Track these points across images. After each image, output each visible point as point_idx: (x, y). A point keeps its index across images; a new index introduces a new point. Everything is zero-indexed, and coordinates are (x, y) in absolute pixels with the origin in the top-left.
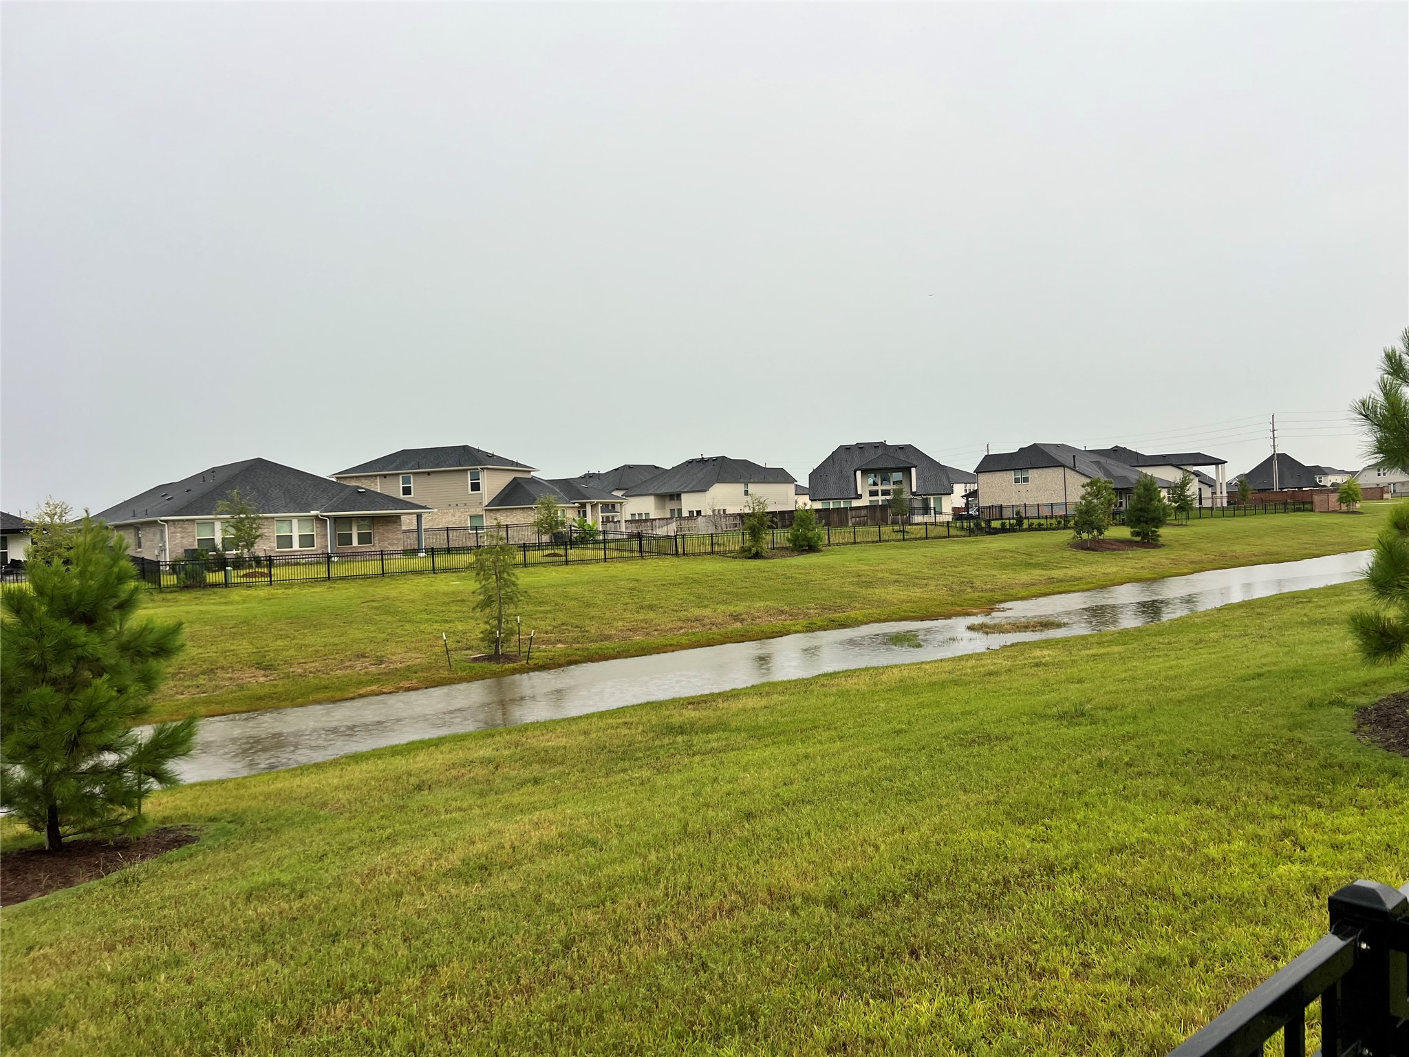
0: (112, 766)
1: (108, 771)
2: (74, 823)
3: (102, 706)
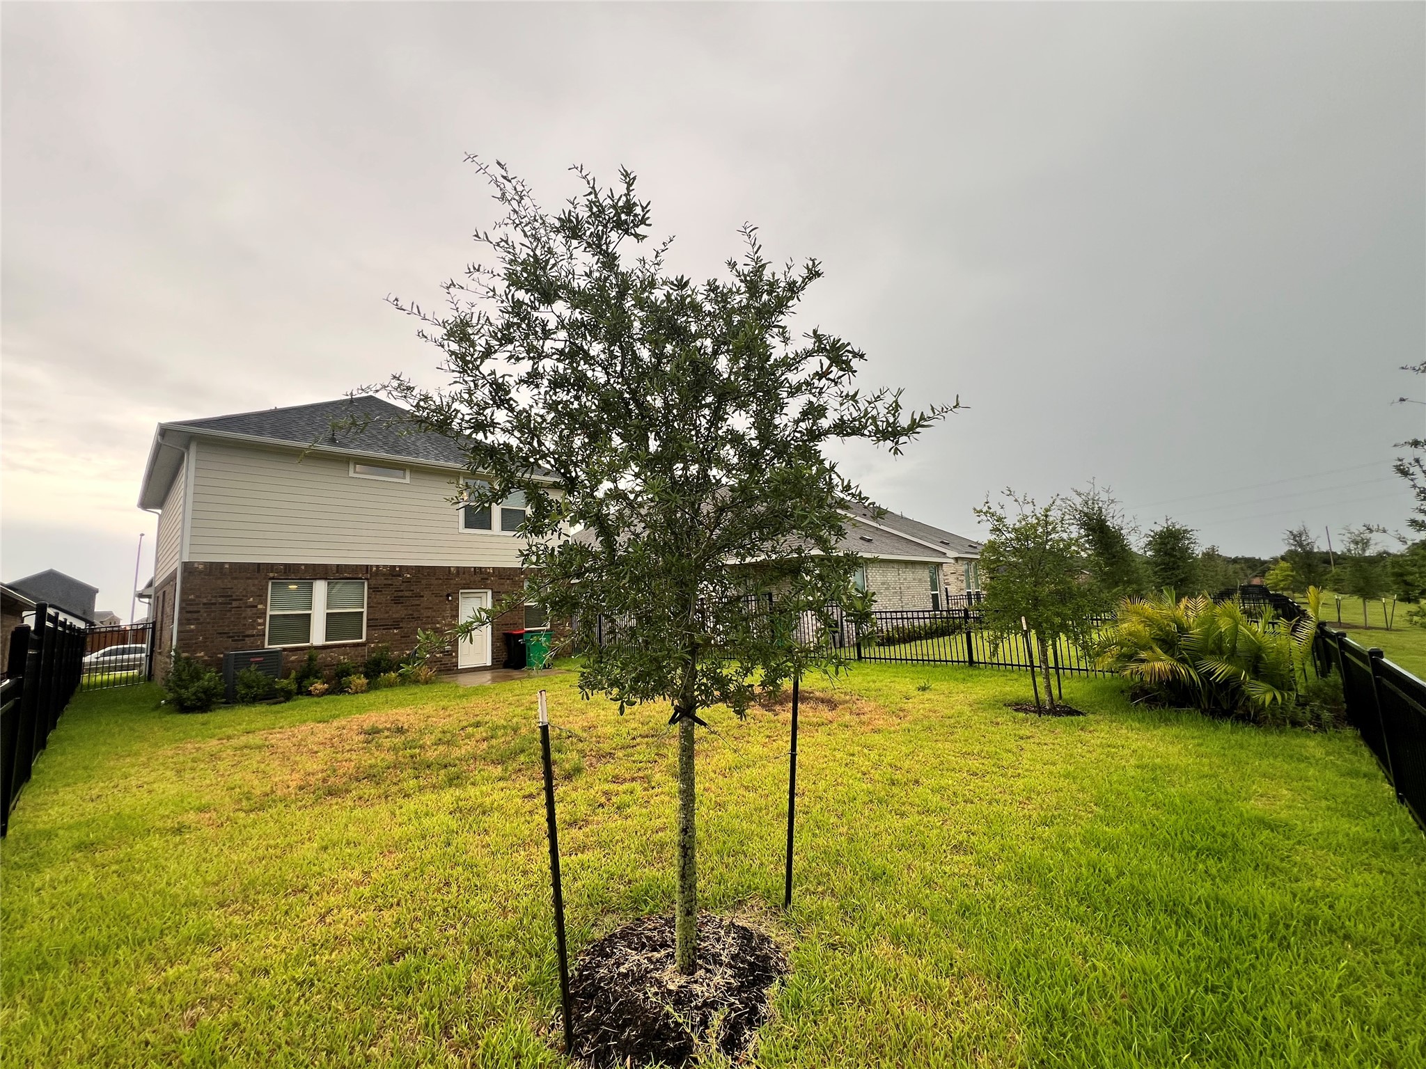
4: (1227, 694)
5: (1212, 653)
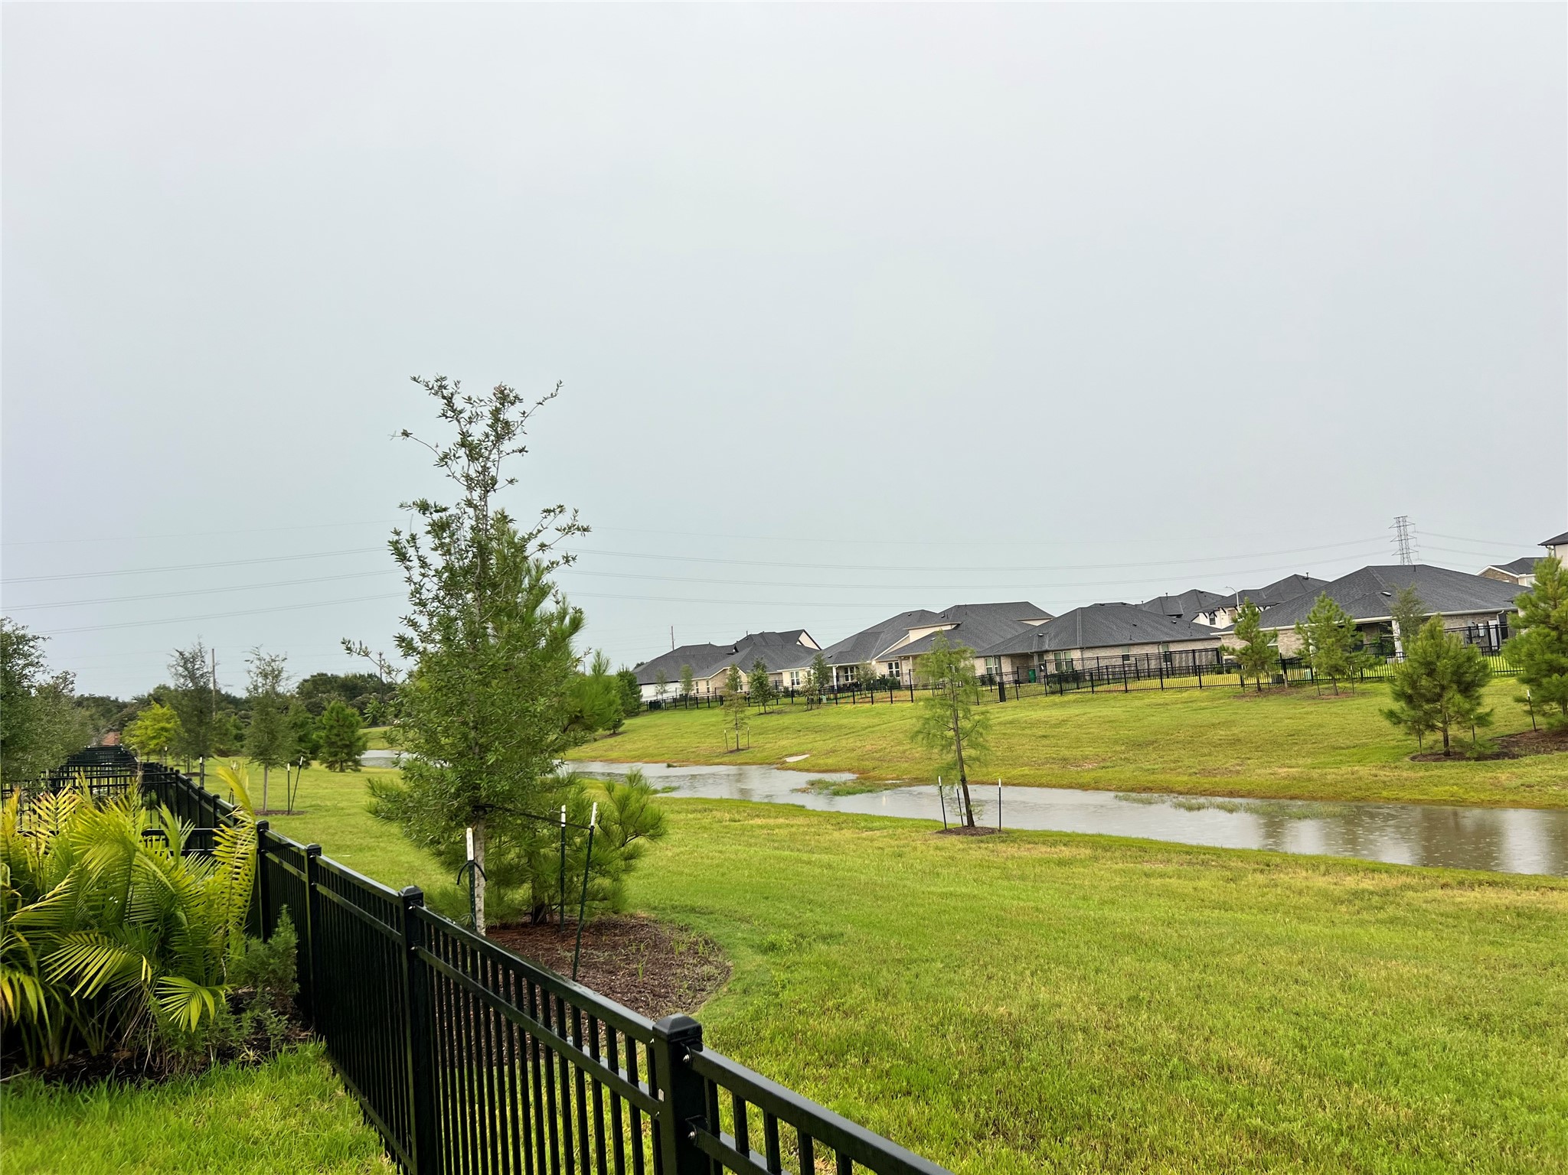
4: (101, 1020)
5: (85, 926)
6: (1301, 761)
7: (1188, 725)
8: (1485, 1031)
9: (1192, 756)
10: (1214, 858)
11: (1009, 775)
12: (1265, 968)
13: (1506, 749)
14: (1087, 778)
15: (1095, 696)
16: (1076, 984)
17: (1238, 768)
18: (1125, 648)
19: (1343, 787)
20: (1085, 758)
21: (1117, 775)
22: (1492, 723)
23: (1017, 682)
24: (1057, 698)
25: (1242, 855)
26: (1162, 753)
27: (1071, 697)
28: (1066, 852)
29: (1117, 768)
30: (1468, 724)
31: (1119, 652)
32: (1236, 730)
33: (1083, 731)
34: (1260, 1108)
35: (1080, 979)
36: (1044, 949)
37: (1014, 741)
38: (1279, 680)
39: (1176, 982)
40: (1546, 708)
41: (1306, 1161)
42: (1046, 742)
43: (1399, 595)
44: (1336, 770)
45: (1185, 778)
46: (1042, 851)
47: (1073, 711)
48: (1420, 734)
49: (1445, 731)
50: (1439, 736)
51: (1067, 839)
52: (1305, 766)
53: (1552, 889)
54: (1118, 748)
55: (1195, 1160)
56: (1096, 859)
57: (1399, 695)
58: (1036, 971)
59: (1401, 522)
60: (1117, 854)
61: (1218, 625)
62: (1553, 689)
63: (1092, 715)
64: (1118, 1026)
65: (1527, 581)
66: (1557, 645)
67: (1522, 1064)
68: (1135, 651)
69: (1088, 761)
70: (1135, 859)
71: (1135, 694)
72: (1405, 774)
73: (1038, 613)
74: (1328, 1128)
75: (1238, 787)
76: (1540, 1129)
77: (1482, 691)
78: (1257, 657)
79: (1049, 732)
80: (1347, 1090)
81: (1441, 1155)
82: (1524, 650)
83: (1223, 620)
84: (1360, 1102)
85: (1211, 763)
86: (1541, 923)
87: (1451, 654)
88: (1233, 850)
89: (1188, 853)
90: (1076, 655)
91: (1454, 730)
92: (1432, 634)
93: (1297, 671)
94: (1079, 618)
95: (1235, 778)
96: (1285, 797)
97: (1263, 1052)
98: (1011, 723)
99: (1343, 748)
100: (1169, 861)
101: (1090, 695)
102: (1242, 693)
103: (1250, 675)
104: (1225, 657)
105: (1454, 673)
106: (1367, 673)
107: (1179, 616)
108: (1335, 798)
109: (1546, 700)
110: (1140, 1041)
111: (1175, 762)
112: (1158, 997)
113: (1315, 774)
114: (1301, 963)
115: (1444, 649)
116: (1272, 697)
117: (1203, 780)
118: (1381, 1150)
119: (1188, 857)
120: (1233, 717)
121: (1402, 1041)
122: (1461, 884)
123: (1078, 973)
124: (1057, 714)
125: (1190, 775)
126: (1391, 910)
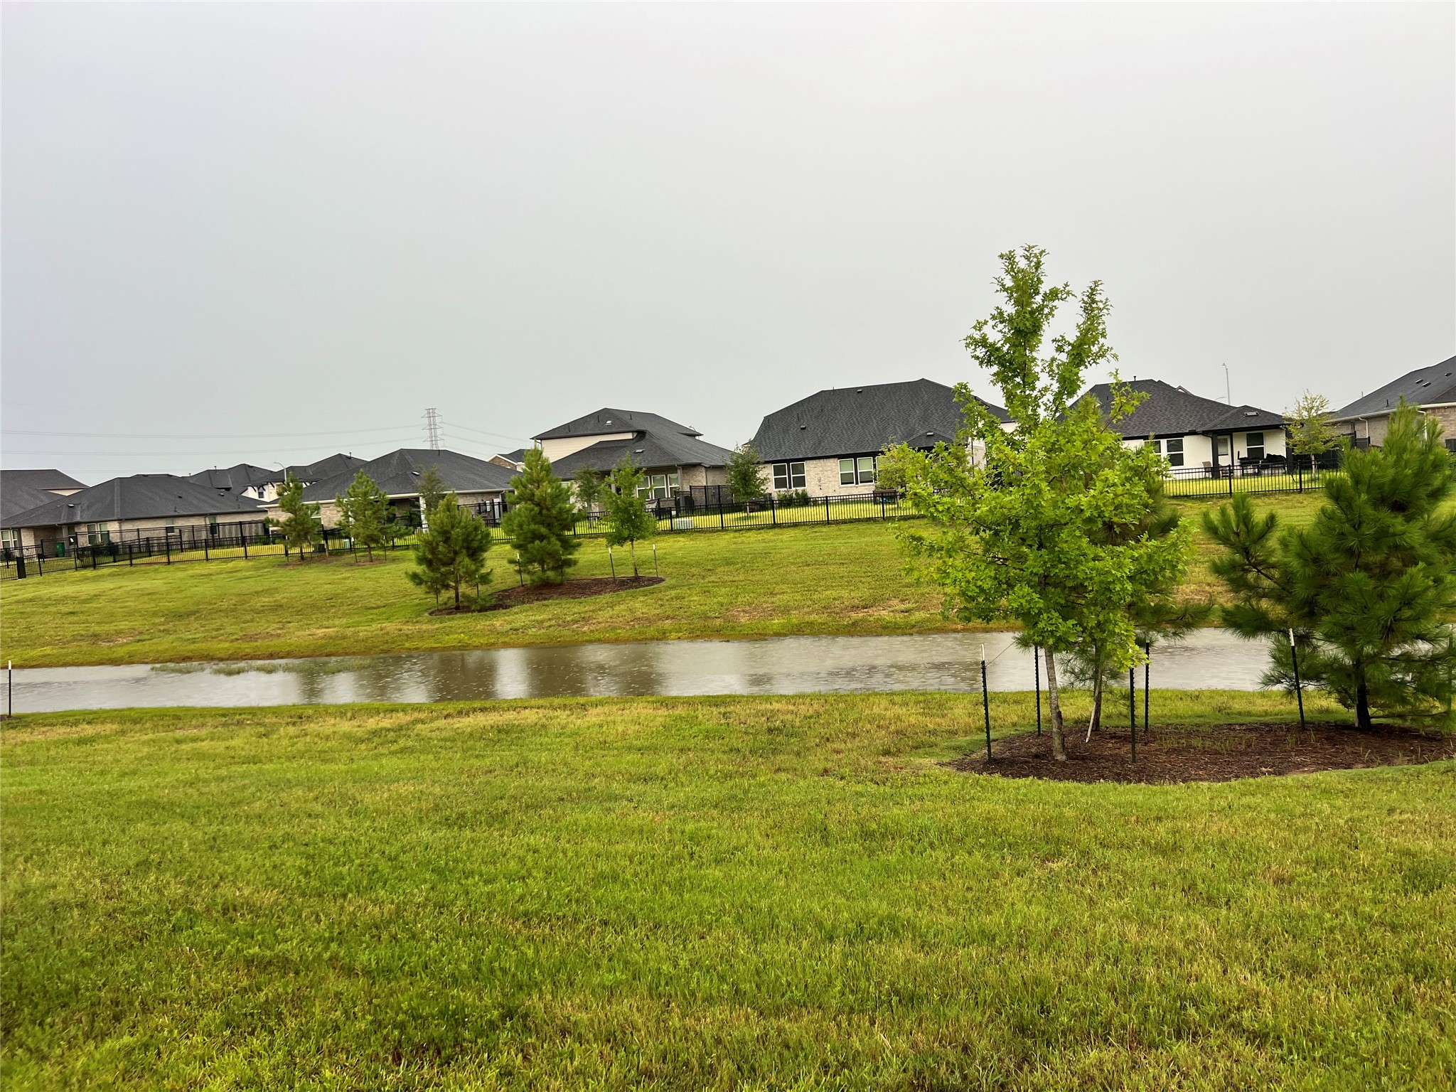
0: (1425, 656)
1: (1420, 660)
2: (1382, 707)
3: (1418, 595)
6: (337, 622)
7: (230, 595)
8: (460, 828)
9: (236, 623)
10: (250, 717)
11: (26, 657)
12: (282, 809)
13: (501, 602)
14: (121, 652)
15: (133, 569)
16: (79, 860)
17: (279, 632)
18: (170, 520)
19: (373, 642)
20: (119, 633)
21: (154, 647)
22: (491, 581)
23: (40, 556)
24: (89, 573)
25: (276, 711)
26: (204, 623)
27: (106, 571)
28: (89, 730)
29: (154, 641)
30: (474, 582)
31: (163, 524)
32: (278, 597)
33: (118, 605)
34: (259, 937)
35: (82, 856)
36: (44, 832)
37: (35, 619)
38: (321, 549)
39: (190, 838)
40: (530, 567)
41: (297, 973)
42: (71, 619)
43: (425, 474)
44: (367, 628)
45: (227, 645)
46: (60, 732)
47: (107, 585)
48: (437, 592)
49: (456, 589)
50: (452, 593)
51: (91, 717)
52: (341, 626)
53: (525, 708)
54: (157, 620)
55: (188, 1003)
56: (123, 733)
57: (421, 560)
58: (32, 855)
59: (431, 413)
60: (148, 725)
61: (266, 498)
62: (535, 552)
63: (129, 588)
64: (121, 893)
65: (521, 467)
66: (539, 518)
67: (484, 848)
68: (180, 523)
69: (122, 635)
70: (167, 728)
71: (177, 565)
72: (424, 627)
73: (69, 482)
74: (321, 938)
75: (278, 649)
76: (491, 896)
77: (486, 555)
78: (300, 527)
79: (77, 608)
80: (342, 901)
81: (414, 937)
82: (516, 522)
83: (271, 493)
84: (352, 909)
85: (253, 629)
86: (514, 735)
87: (462, 524)
88: (269, 708)
89: (224, 716)
90: (113, 527)
91: (464, 588)
92: (448, 508)
93: (337, 541)
94: (117, 489)
95: (276, 642)
96: (321, 655)
97: (270, 884)
98: (31, 600)
99: (375, 608)
100: (203, 725)
101: (128, 569)
102: (286, 562)
103: (294, 545)
104: (271, 529)
105: (465, 541)
106: (398, 542)
107: (228, 489)
108: (365, 652)
109: (530, 561)
110: (144, 902)
111: (217, 630)
112: (169, 856)
113: (349, 632)
114: (316, 799)
115: (457, 521)
116: (313, 565)
117: (244, 645)
118: (364, 945)
119: (224, 719)
120: (275, 585)
121: (391, 850)
122: (460, 713)
123: (81, 850)
124: (88, 589)
125: (232, 641)
126: (402, 743)
